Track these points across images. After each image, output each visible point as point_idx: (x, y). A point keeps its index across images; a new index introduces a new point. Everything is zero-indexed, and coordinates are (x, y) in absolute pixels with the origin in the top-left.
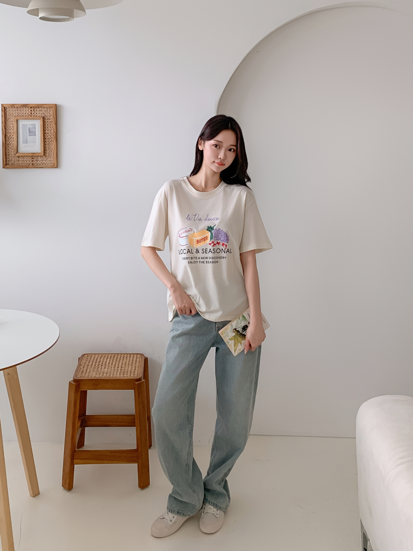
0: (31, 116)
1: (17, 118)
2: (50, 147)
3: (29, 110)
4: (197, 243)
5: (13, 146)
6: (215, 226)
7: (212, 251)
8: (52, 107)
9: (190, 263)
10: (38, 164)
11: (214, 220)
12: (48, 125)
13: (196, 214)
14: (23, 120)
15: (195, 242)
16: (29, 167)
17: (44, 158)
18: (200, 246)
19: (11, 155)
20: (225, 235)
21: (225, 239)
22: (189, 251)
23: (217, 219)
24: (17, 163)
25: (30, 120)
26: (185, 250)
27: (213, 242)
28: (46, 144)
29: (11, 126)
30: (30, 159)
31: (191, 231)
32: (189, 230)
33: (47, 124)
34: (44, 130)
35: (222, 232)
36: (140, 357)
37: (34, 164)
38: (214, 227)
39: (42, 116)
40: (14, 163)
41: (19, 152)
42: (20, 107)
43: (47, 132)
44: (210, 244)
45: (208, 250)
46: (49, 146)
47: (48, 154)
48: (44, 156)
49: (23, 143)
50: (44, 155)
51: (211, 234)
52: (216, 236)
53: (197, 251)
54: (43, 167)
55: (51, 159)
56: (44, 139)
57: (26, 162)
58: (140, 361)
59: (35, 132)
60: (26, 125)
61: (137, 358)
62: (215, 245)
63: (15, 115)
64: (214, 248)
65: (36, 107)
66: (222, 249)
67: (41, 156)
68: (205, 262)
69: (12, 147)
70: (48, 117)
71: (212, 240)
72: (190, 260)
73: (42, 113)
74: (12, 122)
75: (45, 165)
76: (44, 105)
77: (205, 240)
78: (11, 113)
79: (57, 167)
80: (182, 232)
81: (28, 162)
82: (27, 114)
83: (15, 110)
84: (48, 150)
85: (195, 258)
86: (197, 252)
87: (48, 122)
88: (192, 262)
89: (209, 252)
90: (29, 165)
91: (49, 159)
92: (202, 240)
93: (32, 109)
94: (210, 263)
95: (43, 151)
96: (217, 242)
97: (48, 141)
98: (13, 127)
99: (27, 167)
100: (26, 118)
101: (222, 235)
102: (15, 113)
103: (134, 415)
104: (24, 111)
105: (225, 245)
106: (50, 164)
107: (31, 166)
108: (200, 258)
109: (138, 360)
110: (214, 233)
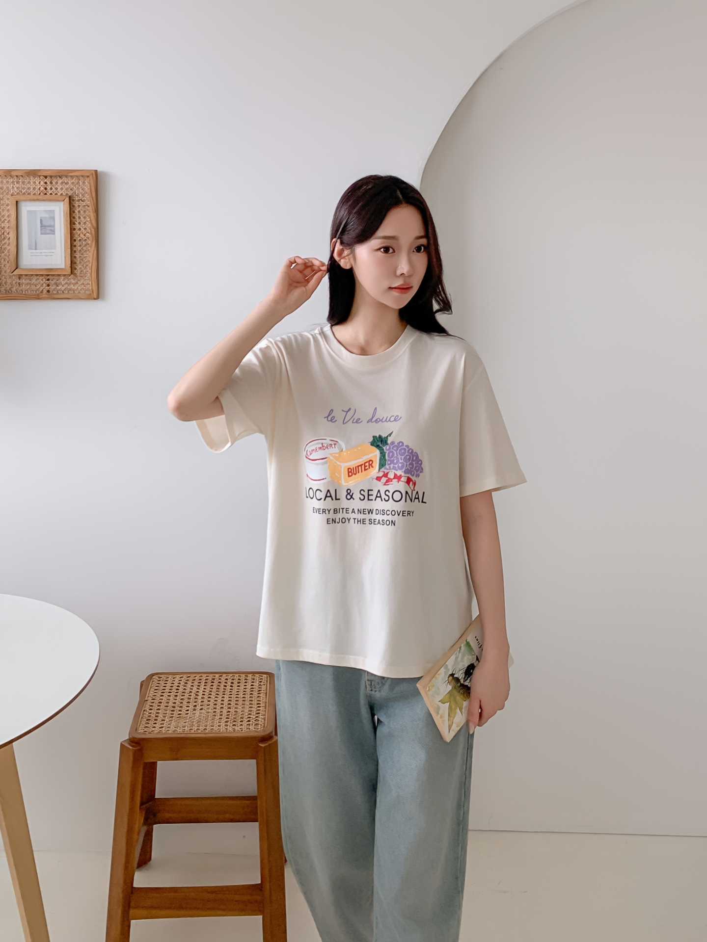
0: (46, 194)
1: (18, 198)
2: (85, 257)
3: (42, 183)
4: (349, 476)
5: (8, 254)
6: (390, 435)
7: (383, 496)
8: (88, 176)
9: (331, 522)
10: (59, 292)
11: (389, 420)
12: (79, 212)
13: (350, 410)
14: (28, 203)
15: (344, 473)
16: (41, 296)
17: (72, 280)
18: (355, 483)
19: (5, 272)
20: (414, 458)
21: (413, 466)
22: (328, 495)
23: (395, 420)
24: (17, 290)
25: (42, 203)
26: (321, 491)
27: (386, 475)
28: (75, 252)
29: (4, 215)
30: (42, 280)
31: (333, 446)
32: (331, 445)
33: (78, 210)
34: (72, 223)
35: (407, 450)
36: (267, 682)
37: (51, 292)
38: (389, 438)
39: (67, 194)
40: (10, 289)
41: (21, 267)
42: (22, 176)
43: (77, 226)
44: (379, 479)
45: (375, 493)
46: (82, 254)
47: (79, 272)
48: (72, 276)
49: (30, 248)
50: (72, 272)
51: (381, 453)
52: (394, 460)
53: (348, 494)
54: (69, 297)
55: (86, 282)
56: (72, 240)
57: (36, 286)
58: (267, 689)
59: (54, 226)
60: (35, 212)
61: (262, 683)
62: (389, 480)
63: (13, 193)
64: (386, 488)
65: (56, 176)
66: (407, 492)
67: (64, 275)
68: (367, 522)
69: (7, 258)
70: (80, 195)
71: (383, 469)
72: (331, 515)
73: (67, 189)
74: (8, 205)
75: (74, 292)
76: (72, 172)
77: (368, 467)
78: (5, 188)
79: (97, 298)
80: (314, 448)
81: (39, 287)
82: (37, 190)
83: (13, 182)
84: (80, 262)
85: (345, 510)
86: (349, 497)
87: (79, 206)
88: (337, 520)
89: (377, 497)
90: (42, 292)
91: (82, 281)
92: (360, 467)
93: (48, 180)
94: (377, 523)
95: (70, 265)
96: (395, 475)
97: (80, 246)
98: (8, 216)
99: (38, 297)
100: (35, 197)
101: (408, 457)
102: (13, 187)
103: (254, 798)
104: (32, 183)
105: (412, 481)
106: (83, 291)
107: (46, 296)
108: (356, 511)
109: (264, 688)
110: (387, 452)
